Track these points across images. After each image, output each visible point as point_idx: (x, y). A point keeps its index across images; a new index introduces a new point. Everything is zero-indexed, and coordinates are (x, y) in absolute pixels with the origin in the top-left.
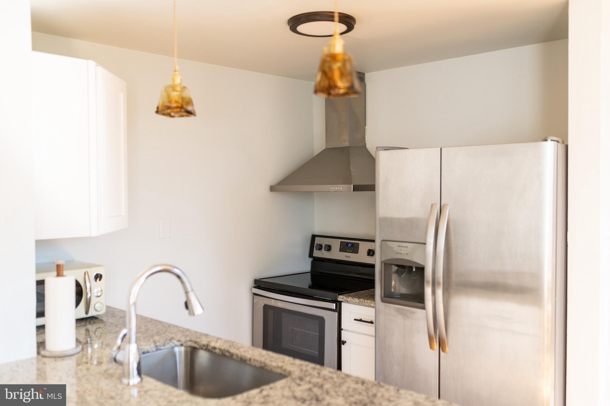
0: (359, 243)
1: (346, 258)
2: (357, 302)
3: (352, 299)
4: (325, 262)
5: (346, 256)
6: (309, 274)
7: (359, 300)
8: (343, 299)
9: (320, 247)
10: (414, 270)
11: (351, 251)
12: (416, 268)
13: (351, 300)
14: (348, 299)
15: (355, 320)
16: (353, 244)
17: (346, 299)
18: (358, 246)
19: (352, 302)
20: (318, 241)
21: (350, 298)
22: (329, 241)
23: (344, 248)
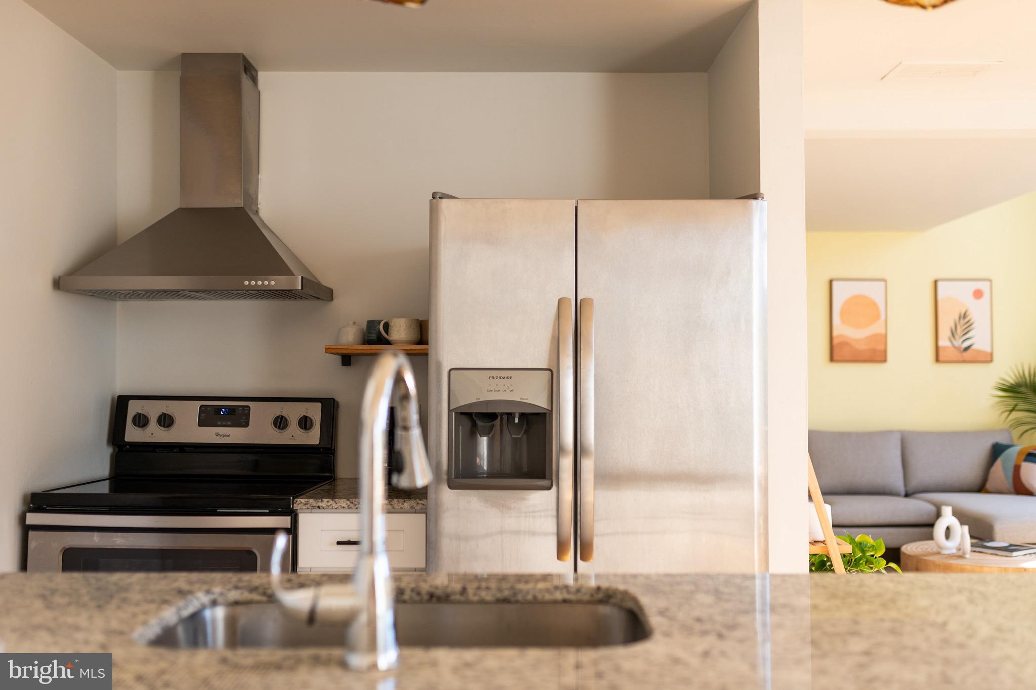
0: (248, 407)
1: (219, 437)
2: (344, 505)
3: (331, 502)
4: (156, 452)
5: (217, 435)
6: (107, 482)
7: (348, 503)
8: (306, 504)
9: (141, 421)
10: (517, 421)
11: (229, 423)
12: (523, 416)
13: (329, 504)
14: (320, 504)
15: (339, 543)
16: (231, 411)
17: (315, 504)
18: (247, 412)
19: (331, 507)
20: (134, 408)
21: (325, 500)
22: (167, 407)
23: (209, 417)
